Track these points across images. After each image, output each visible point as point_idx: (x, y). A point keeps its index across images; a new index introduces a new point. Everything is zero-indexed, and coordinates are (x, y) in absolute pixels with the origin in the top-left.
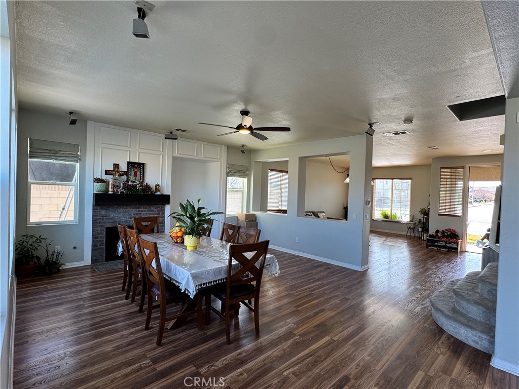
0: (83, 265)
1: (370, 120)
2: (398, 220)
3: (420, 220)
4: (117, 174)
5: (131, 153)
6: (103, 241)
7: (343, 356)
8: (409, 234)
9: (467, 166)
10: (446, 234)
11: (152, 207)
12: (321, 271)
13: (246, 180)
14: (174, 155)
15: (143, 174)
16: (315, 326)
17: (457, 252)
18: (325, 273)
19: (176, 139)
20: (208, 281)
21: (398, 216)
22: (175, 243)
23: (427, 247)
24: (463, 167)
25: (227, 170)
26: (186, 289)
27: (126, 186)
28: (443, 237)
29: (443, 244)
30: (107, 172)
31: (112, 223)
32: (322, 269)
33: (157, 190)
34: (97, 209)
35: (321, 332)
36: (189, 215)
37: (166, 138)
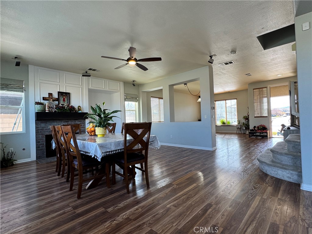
0: (30, 161)
1: (210, 53)
2: (231, 124)
3: (243, 123)
4: (51, 100)
5: (60, 86)
6: (44, 144)
7: (206, 193)
8: (238, 132)
9: (268, 87)
10: (260, 128)
11: (76, 121)
12: (188, 152)
13: (137, 103)
14: (89, 88)
15: (69, 100)
16: (187, 179)
17: (267, 138)
18: (190, 153)
19: (90, 76)
20: (111, 150)
21: (231, 122)
22: (90, 135)
23: (250, 137)
24: (266, 87)
25: (124, 97)
26: (95, 155)
27: (57, 107)
28: (258, 130)
29: (258, 134)
30: (44, 99)
31: (49, 132)
32: (188, 151)
33: (79, 110)
34: (38, 123)
35: (190, 182)
36: (98, 114)
37: (83, 76)
